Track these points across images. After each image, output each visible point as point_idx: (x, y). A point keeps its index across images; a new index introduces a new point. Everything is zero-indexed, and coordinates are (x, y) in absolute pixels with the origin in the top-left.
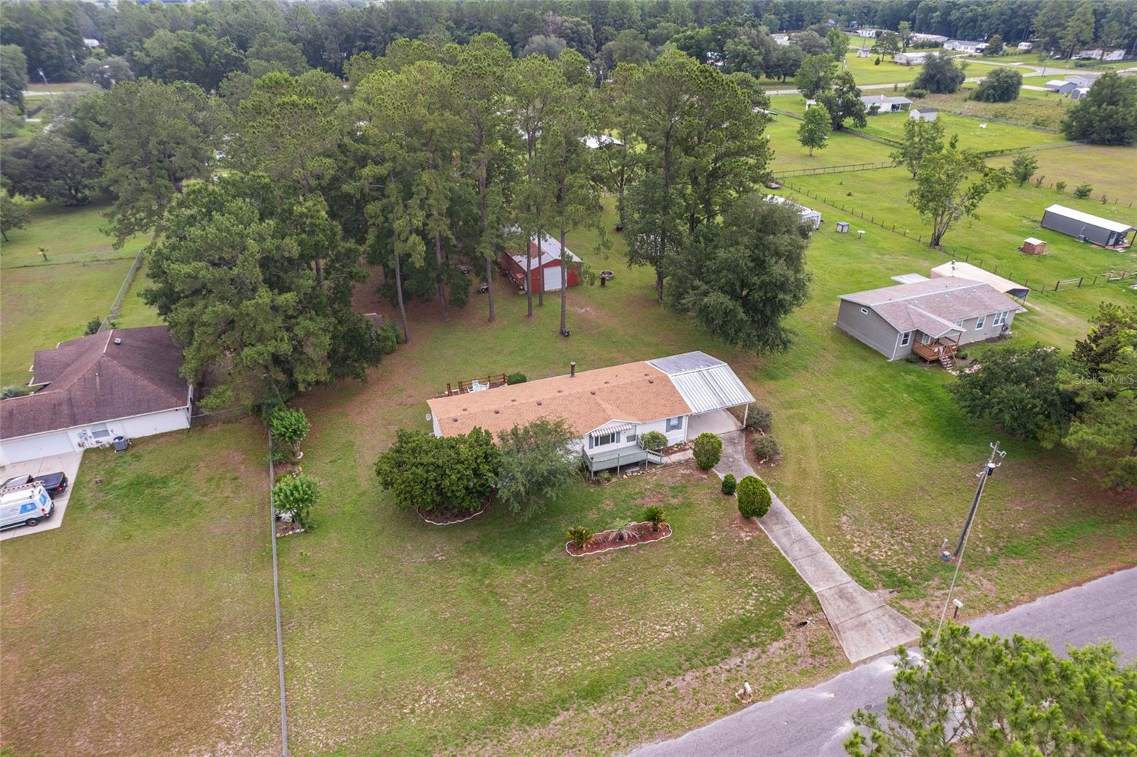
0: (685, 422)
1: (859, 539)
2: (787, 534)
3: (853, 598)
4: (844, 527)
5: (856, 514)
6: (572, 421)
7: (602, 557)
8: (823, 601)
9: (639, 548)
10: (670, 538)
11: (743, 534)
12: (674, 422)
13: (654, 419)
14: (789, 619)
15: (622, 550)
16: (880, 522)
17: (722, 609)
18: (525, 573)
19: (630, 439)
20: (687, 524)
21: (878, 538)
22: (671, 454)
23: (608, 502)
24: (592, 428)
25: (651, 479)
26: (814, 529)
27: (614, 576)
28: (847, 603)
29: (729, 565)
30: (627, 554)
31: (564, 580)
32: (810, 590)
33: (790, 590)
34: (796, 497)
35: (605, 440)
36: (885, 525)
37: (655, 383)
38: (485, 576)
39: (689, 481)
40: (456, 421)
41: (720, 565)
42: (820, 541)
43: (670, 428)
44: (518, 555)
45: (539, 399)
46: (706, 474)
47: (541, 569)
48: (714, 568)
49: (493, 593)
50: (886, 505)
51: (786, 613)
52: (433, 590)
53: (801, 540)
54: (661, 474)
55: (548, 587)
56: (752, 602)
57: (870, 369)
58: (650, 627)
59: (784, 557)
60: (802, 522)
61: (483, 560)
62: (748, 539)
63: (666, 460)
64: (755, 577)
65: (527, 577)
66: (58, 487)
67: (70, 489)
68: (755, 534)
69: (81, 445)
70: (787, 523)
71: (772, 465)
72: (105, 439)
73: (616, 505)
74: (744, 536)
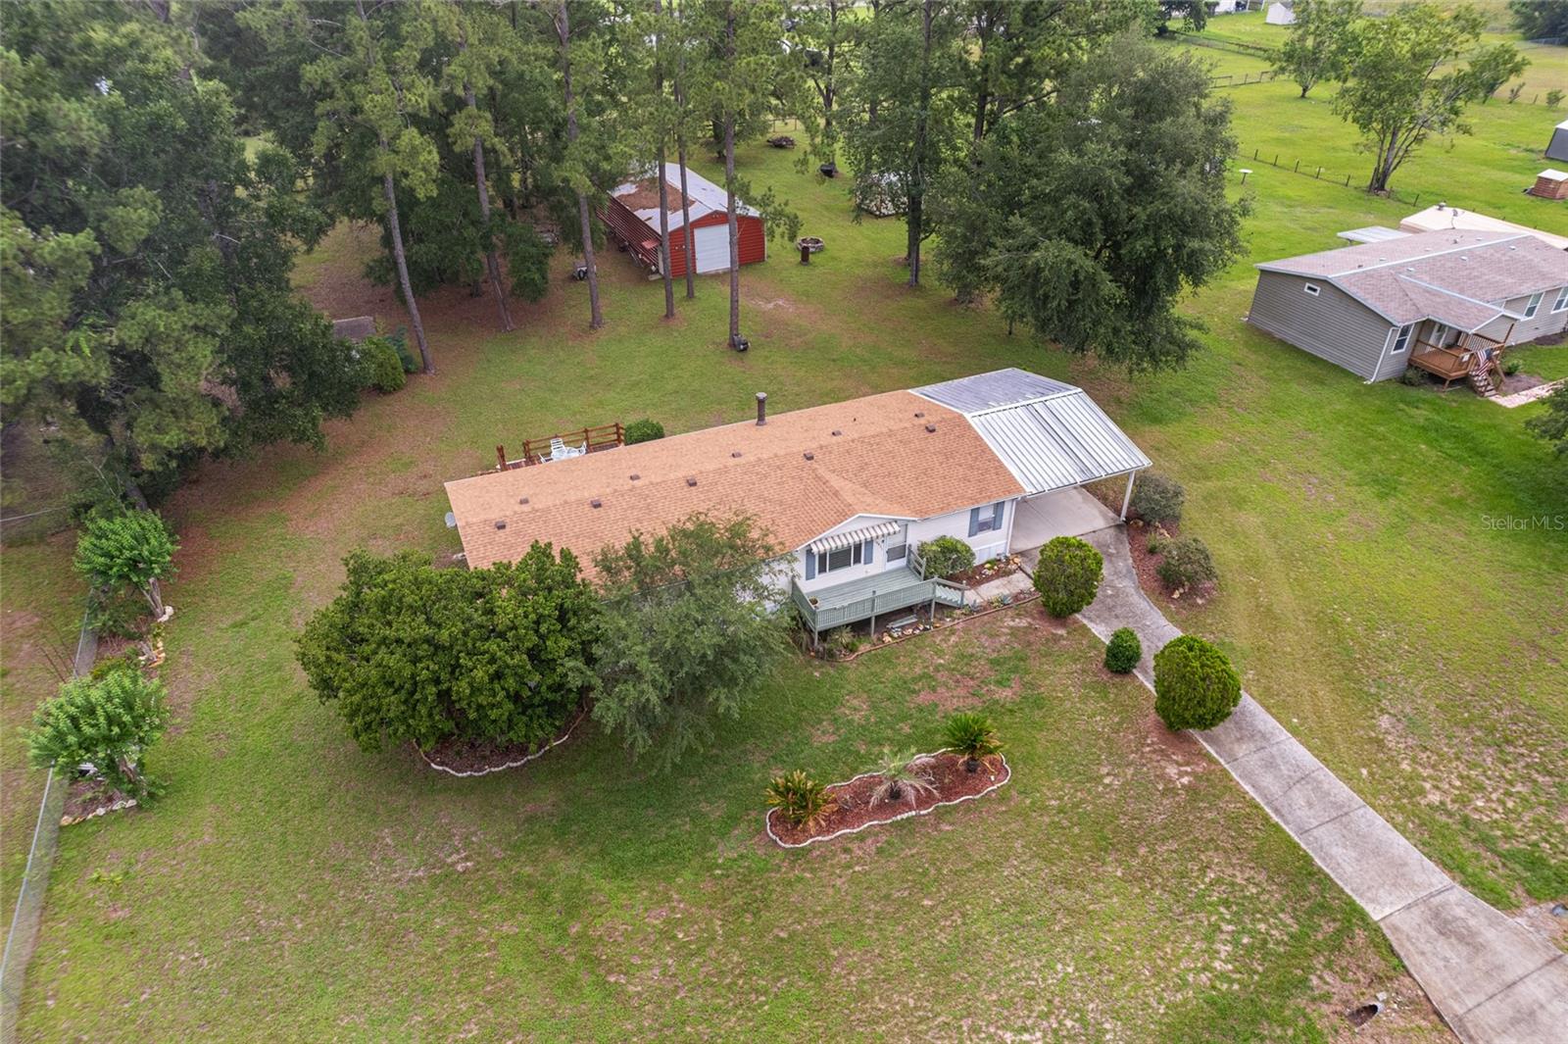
0: (1008, 513)
1: (1430, 771)
2: (1270, 764)
3: (1473, 934)
4: (1391, 741)
5: (1408, 710)
6: (770, 521)
7: (854, 846)
8: (1402, 945)
9: (939, 815)
10: (1009, 787)
11: (1172, 770)
12: (986, 515)
13: (946, 510)
14: (1326, 998)
15: (900, 825)
16: (1466, 726)
17: (1157, 973)
18: (669, 899)
19: (895, 553)
20: (1040, 750)
21: (1471, 766)
22: (980, 583)
23: (855, 702)
24: (812, 533)
25: (947, 641)
26: (1324, 748)
27: (887, 897)
28: (1464, 950)
29: (1153, 852)
30: (912, 833)
31: (765, 915)
32: (1363, 916)
33: (1310, 913)
34: (1267, 672)
35: (840, 558)
36: (1478, 733)
37: (939, 432)
38: (571, 910)
39: (1029, 644)
40: (502, 527)
41: (1134, 854)
42: (1348, 780)
43: (979, 527)
44: (651, 851)
45: (691, 473)
46: (1064, 625)
47: (707, 886)
48: (1120, 862)
49: (591, 961)
50: (1467, 685)
51: (1315, 981)
52: (437, 958)
53: (1305, 777)
54: (966, 631)
55: (726, 936)
56: (1225, 950)
57: (1337, 400)
59: (1276, 826)
60: (1294, 732)
61: (566, 866)
62: (1185, 780)
63: (972, 597)
64: (1218, 881)
65: (673, 910)
68: (1199, 769)
70: (1264, 738)
71: (1199, 601)
73: (876, 707)
74: (1177, 774)
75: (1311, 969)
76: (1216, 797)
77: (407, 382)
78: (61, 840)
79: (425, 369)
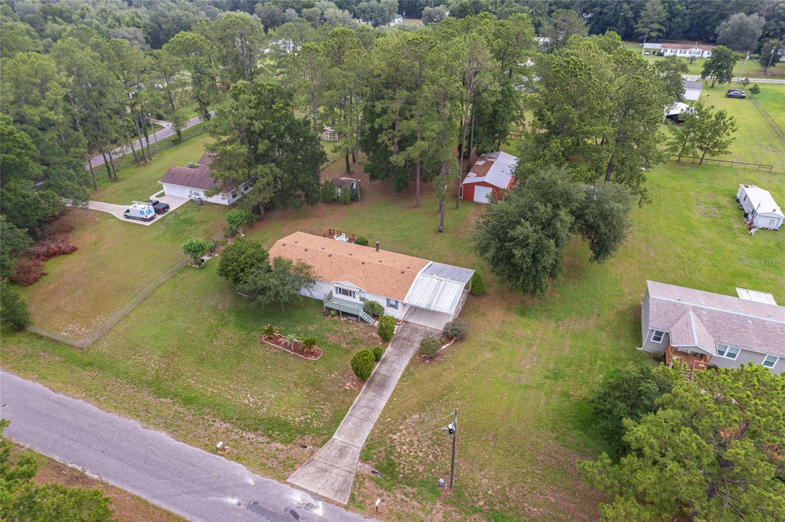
1: (406, 433)
2: (371, 401)
3: (346, 455)
4: (409, 421)
7: (272, 349)
8: (329, 444)
10: (313, 361)
12: (392, 303)
14: (304, 440)
17: (285, 411)
18: (236, 334)
19: (362, 299)
21: (419, 441)
24: (335, 281)
26: (390, 408)
28: (338, 455)
30: (284, 354)
31: (245, 348)
32: (332, 435)
33: (326, 428)
34: (411, 386)
35: (345, 292)
37: (404, 274)
38: (223, 325)
39: (369, 341)
40: (284, 245)
41: (315, 391)
42: (382, 417)
43: (389, 305)
44: (245, 325)
46: (384, 343)
48: (310, 390)
51: (307, 436)
52: (200, 318)
53: (373, 409)
55: (235, 346)
57: (610, 346)
59: (348, 410)
60: (390, 400)
62: (348, 388)
63: (375, 323)
66: (161, 209)
67: (168, 213)
68: (354, 388)
69: (189, 196)
70: (380, 396)
71: (427, 361)
72: (197, 197)
73: (317, 330)
74: (348, 385)
75: (309, 434)
76: (348, 396)
77: (350, 204)
78: (185, 267)
79: (358, 201)
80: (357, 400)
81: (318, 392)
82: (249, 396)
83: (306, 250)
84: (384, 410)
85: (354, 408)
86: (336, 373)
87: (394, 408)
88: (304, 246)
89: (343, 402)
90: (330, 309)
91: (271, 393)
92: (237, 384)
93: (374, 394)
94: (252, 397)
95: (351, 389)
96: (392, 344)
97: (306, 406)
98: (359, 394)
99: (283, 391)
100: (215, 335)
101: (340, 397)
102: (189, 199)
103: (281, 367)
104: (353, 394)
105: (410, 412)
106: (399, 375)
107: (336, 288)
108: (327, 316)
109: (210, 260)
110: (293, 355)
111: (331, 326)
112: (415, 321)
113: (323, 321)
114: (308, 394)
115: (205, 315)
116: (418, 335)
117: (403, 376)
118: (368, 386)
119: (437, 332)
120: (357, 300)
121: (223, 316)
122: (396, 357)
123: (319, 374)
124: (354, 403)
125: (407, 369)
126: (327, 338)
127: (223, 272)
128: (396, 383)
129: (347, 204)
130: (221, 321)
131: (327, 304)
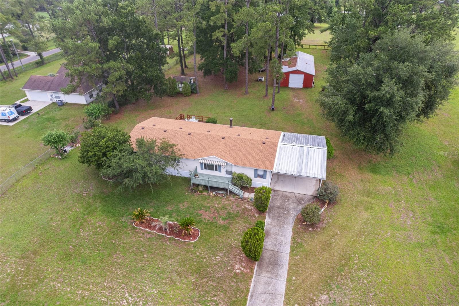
0: (269, 176)
2: (268, 284)
11: (237, 266)
12: (261, 173)
13: (244, 166)
15: (159, 236)
18: (104, 222)
19: (228, 172)
20: (211, 240)
23: (186, 204)
25: (226, 202)
26: (292, 291)
27: (139, 249)
34: (304, 260)
35: (211, 167)
37: (266, 144)
38: (89, 213)
40: (143, 129)
41: (202, 279)
43: (257, 175)
44: (113, 211)
46: (259, 214)
48: (196, 278)
52: (64, 208)
53: (273, 294)
54: (233, 202)
58: (124, 292)
60: (289, 281)
66: (24, 111)
67: (31, 114)
68: (245, 271)
69: (51, 100)
70: (277, 276)
71: (310, 229)
72: (58, 100)
73: (188, 208)
74: (238, 268)
76: (241, 281)
77: (190, 96)
78: (47, 159)
79: (197, 93)
80: (252, 285)
81: (205, 280)
82: (127, 295)
83: (165, 131)
84: (286, 294)
85: (252, 296)
86: (220, 255)
87: (296, 290)
88: (162, 128)
89: (238, 290)
90: (198, 185)
91: (152, 288)
92: (112, 281)
93: (269, 275)
94: (131, 296)
95: (242, 271)
96: (269, 215)
97: (196, 299)
98: (252, 276)
99: (165, 284)
100: (82, 224)
101: (233, 284)
102: (51, 102)
103: (158, 254)
104: (246, 278)
105: (316, 293)
106: (287, 249)
107: (201, 164)
108: (196, 192)
109: (72, 150)
110: (169, 239)
111: (202, 202)
112: (281, 188)
113: (193, 198)
114: (195, 284)
115: (69, 204)
116: (290, 202)
117: (292, 250)
118: (260, 266)
119: (307, 198)
120: (223, 174)
121: (88, 203)
122: (277, 228)
123: (202, 258)
124: (251, 290)
125: (294, 241)
126: (201, 215)
127: (85, 159)
128: (288, 258)
129: (188, 96)
130: (87, 209)
131: (194, 181)
